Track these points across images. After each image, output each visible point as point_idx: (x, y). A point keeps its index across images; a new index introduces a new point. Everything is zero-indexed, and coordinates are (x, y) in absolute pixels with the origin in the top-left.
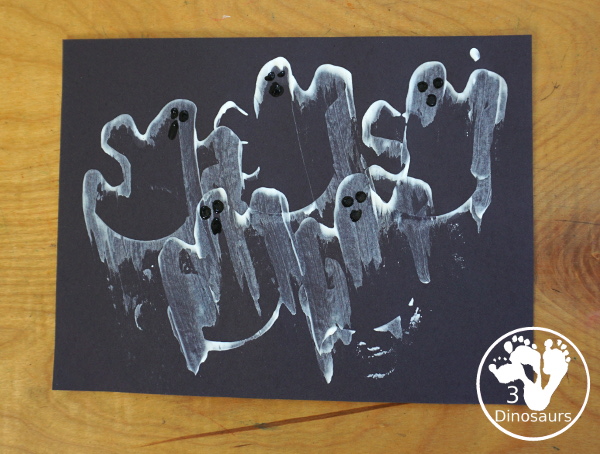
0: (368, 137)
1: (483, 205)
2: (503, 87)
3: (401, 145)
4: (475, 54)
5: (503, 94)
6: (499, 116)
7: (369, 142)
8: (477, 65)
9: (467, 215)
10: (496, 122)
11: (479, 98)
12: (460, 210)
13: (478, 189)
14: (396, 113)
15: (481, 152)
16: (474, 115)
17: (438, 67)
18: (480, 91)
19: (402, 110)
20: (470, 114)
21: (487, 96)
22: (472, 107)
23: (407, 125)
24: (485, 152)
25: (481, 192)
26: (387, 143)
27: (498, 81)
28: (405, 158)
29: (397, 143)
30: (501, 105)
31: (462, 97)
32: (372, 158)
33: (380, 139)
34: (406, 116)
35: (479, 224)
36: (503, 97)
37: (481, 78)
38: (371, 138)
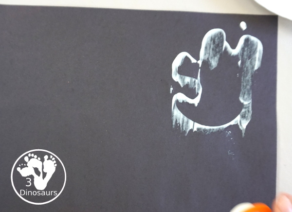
0: (176, 74)
1: (247, 119)
2: (260, 47)
3: (197, 81)
4: (243, 25)
5: (260, 51)
6: (257, 65)
7: (176, 77)
8: (245, 32)
9: (236, 126)
10: (256, 68)
11: (245, 53)
12: (232, 123)
13: (243, 110)
14: (193, 61)
15: (246, 87)
16: (242, 63)
17: (221, 33)
18: (246, 49)
19: (198, 59)
20: (239, 63)
21: (250, 52)
22: (240, 58)
23: (200, 68)
24: (248, 87)
25: (245, 112)
26: (188, 80)
27: (257, 43)
28: (198, 89)
29: (194, 79)
30: (259, 59)
31: (235, 52)
32: (178, 89)
33: (183, 77)
34: (200, 62)
35: (243, 132)
36: (260, 53)
37: (247, 40)
38: (178, 75)
